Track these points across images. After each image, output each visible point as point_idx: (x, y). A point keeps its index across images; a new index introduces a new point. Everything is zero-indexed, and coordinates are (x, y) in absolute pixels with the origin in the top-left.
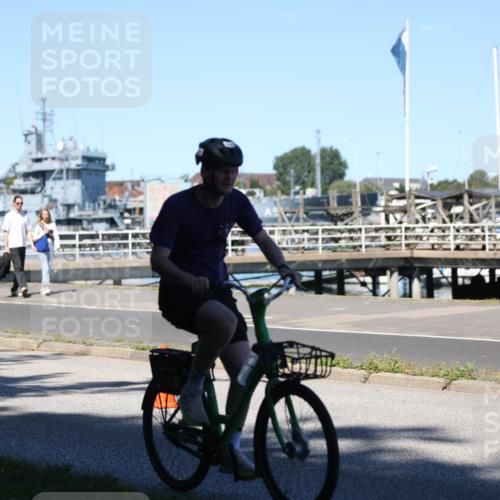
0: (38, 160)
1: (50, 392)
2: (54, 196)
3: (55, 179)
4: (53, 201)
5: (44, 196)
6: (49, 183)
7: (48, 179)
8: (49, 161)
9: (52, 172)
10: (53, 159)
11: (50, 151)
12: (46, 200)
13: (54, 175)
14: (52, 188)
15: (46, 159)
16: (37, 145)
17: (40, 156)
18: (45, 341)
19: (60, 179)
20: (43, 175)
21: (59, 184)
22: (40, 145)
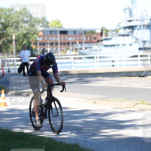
0: (130, 21)
1: (140, 127)
2: (138, 37)
3: (138, 29)
4: (137, 39)
5: (133, 37)
6: (135, 31)
7: (135, 29)
8: (135, 21)
9: (136, 26)
10: (137, 20)
11: (135, 17)
12: (134, 39)
13: (137, 27)
14: (137, 34)
15: (134, 20)
16: (130, 14)
17: (130, 19)
18: (136, 104)
19: (140, 29)
20: (132, 28)
21: (140, 31)
22: (131, 14)
